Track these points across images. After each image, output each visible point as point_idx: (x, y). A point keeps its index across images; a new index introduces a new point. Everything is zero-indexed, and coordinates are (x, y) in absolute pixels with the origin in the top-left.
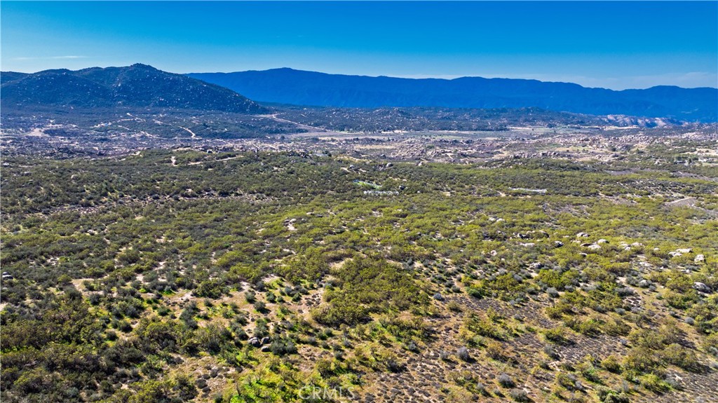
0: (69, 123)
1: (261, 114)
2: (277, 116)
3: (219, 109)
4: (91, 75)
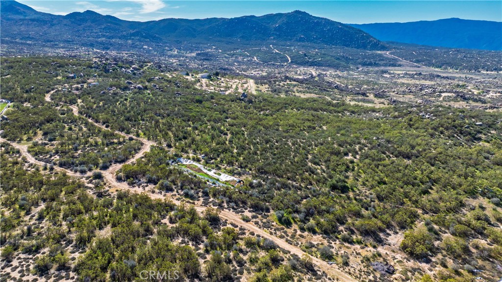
1: (378, 50)
3: (344, 45)
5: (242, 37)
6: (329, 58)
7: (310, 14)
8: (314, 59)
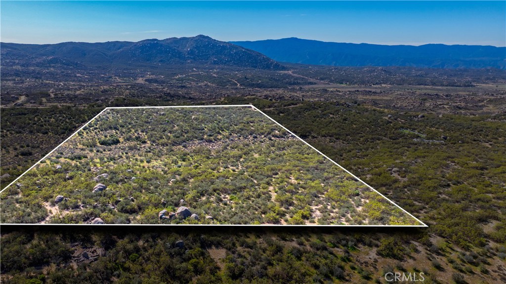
0: (159, 74)
1: (281, 70)
2: (293, 72)
3: (252, 67)
4: (171, 43)
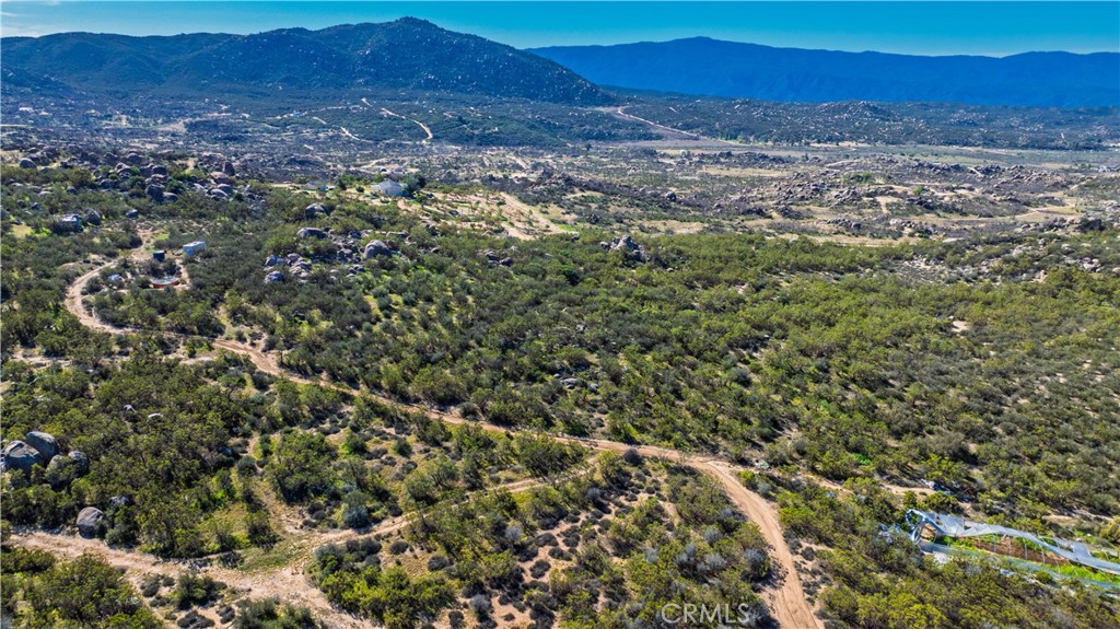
0: (245, 111)
1: (598, 105)
2: (626, 111)
5: (287, 80)
6: (514, 126)
7: (440, 26)
8: (484, 129)
